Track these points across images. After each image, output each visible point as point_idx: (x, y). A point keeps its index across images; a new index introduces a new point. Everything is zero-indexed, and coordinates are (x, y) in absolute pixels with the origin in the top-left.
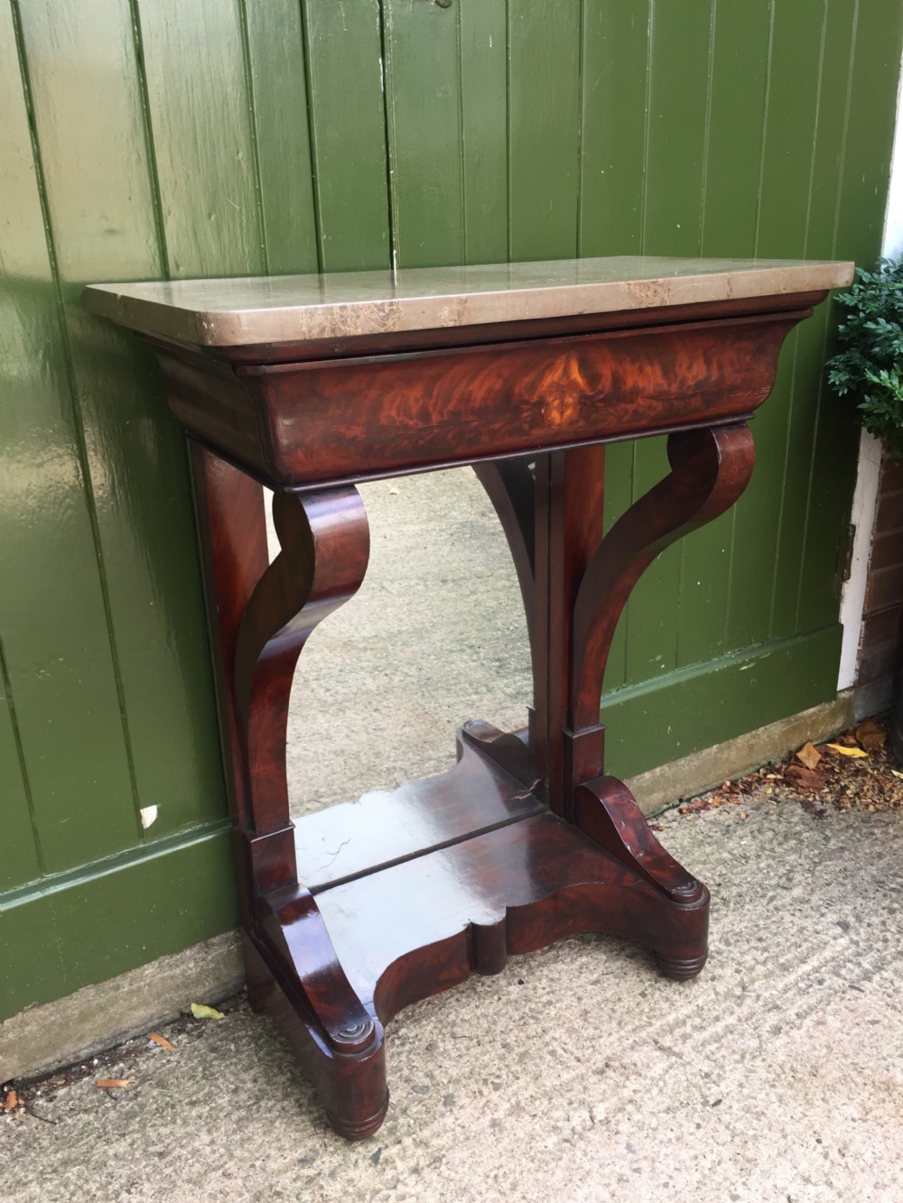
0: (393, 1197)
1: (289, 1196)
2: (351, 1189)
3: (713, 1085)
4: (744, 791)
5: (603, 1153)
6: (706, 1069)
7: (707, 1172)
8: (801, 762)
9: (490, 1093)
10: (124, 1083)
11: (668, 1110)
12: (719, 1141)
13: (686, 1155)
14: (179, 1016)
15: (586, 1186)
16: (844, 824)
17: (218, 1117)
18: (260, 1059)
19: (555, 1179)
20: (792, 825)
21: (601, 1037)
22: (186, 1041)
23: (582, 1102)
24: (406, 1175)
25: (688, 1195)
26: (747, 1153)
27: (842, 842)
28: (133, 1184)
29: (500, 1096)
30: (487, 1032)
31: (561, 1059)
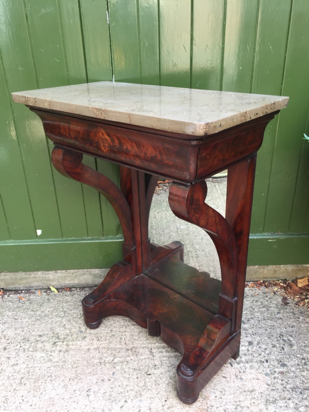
0: (49, 354)
1: (30, 342)
2: (43, 348)
3: (154, 369)
4: (265, 286)
5: (106, 371)
6: (157, 364)
7: (126, 391)
8: (297, 283)
9: (95, 341)
10: (24, 299)
11: (135, 369)
12: (138, 385)
13: (125, 383)
14: (47, 288)
15: (93, 377)
16: (292, 310)
17: (34, 316)
18: (55, 307)
19: (88, 371)
20: (271, 303)
21: (138, 340)
22: (45, 295)
23: (115, 355)
24: (57, 351)
25: (114, 394)
26: (142, 392)
27: (283, 316)
28: (5, 323)
29: (97, 343)
30: (111, 325)
31: (122, 341)
